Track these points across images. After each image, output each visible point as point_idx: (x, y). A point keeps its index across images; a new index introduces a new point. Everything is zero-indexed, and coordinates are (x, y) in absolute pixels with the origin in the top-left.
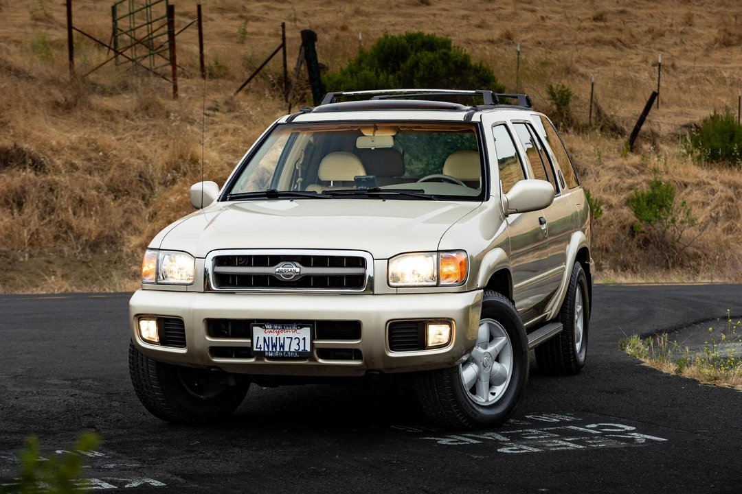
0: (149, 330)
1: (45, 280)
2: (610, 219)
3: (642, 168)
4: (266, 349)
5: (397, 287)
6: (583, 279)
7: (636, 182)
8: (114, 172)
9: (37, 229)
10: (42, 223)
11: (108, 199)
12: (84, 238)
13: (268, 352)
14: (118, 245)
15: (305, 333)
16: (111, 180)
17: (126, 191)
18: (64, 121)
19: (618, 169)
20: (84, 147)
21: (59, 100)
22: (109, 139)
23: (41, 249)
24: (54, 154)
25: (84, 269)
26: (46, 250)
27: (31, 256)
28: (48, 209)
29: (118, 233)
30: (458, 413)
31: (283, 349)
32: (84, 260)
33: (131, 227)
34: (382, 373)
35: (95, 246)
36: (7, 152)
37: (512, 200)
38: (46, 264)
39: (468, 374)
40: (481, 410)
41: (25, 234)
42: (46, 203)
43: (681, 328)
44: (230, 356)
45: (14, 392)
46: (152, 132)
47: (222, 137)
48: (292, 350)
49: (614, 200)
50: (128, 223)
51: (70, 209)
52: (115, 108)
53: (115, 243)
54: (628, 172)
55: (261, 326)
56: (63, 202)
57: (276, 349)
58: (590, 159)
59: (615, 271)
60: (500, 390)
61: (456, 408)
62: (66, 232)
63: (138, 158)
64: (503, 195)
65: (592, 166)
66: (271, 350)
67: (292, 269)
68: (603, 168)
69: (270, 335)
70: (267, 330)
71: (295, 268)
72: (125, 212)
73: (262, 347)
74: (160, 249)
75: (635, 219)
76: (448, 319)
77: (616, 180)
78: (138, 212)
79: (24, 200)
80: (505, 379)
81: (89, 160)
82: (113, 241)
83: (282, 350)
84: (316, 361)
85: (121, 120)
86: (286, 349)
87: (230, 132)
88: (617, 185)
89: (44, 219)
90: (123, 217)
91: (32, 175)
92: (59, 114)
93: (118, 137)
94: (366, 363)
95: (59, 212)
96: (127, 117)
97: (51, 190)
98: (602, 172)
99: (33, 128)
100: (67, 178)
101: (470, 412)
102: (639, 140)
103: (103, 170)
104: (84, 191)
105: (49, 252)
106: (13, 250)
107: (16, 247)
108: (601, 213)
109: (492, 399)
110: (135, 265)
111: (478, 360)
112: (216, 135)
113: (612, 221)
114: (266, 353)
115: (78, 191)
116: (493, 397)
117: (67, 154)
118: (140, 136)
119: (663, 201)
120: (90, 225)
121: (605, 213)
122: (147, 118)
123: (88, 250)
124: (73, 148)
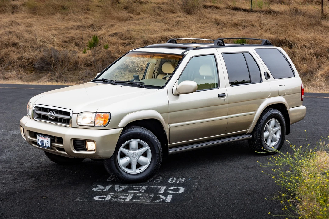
8: (317, 49)
12: (301, 71)
14: (313, 74)
16: (317, 51)
17: (321, 56)
29: (315, 70)
33: (320, 68)
35: (305, 74)
72: (319, 63)
82: (312, 72)
91: (289, 49)
99: (295, 33)
103: (314, 48)
123: (302, 75)
124: (307, 40)
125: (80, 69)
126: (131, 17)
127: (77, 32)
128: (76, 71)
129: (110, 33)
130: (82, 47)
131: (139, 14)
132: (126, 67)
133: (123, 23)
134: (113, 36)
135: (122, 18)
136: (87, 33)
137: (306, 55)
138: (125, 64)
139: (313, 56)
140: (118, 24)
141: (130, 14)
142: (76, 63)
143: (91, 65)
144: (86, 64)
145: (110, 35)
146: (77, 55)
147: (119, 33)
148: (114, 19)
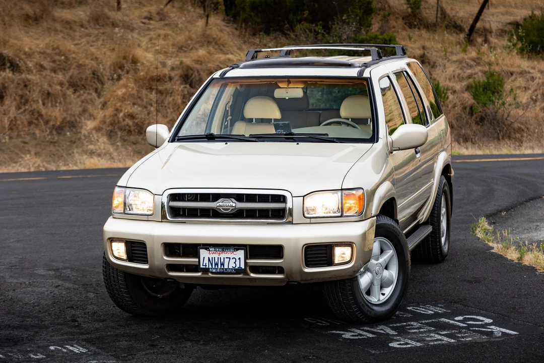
0: (119, 249)
1: (22, 157)
2: (455, 101)
3: (478, 61)
4: (210, 267)
5: (310, 218)
6: (447, 188)
7: (474, 72)
8: (73, 72)
9: (15, 117)
10: (19, 112)
11: (69, 92)
12: (51, 123)
13: (212, 268)
14: (78, 128)
15: (241, 254)
16: (71, 77)
17: (83, 86)
18: (34, 30)
19: (460, 62)
20: (49, 51)
21: (30, 14)
22: (69, 45)
23: (18, 132)
24: (27, 58)
25: (52, 148)
26: (22, 133)
27: (11, 138)
28: (24, 101)
29: (78, 120)
30: (357, 311)
31: (224, 267)
32: (51, 140)
33: (87, 114)
34: (299, 283)
35: (60, 129)
37: (395, 140)
38: (22, 144)
39: (364, 280)
40: (375, 308)
41: (6, 121)
42: (22, 97)
43: (516, 207)
44: (182, 271)
45: (11, 283)
46: (102, 38)
47: (156, 41)
48: (230, 267)
49: (458, 86)
50: (85, 111)
51: (40, 101)
52: (74, 19)
53: (75, 127)
54: (467, 64)
55: (206, 249)
56: (35, 95)
57: (218, 267)
58: (438, 54)
59: (459, 143)
60: (388, 291)
61: (355, 308)
63: (92, 59)
64: (388, 136)
65: (440, 60)
66: (214, 267)
67: (230, 204)
68: (448, 61)
69: (213, 256)
70: (211, 252)
71: (231, 203)
72: (83, 102)
73: (207, 265)
74: (126, 187)
75: (473, 101)
76: (350, 242)
77: (458, 71)
79: (4, 94)
80: (392, 283)
81: (54, 61)
82: (73, 125)
83: (222, 267)
84: (248, 274)
85: (77, 28)
86: (226, 267)
87: (162, 37)
88: (459, 75)
89: (20, 108)
90: (81, 106)
91: (10, 75)
92: (30, 24)
93: (76, 42)
94: (287, 277)
95: (32, 103)
96: (82, 26)
97: (26, 86)
98: (448, 64)
100: (38, 76)
101: (367, 310)
102: (474, 35)
103: (64, 69)
104: (50, 86)
105: (24, 135)
108: (448, 98)
109: (383, 299)
110: (91, 144)
111: (372, 270)
112: (151, 39)
113: (455, 104)
114: (210, 270)
115: (46, 86)
116: (384, 297)
117: (37, 58)
118: (93, 42)
119: (495, 88)
120: (56, 113)
121: (451, 97)
122: (98, 27)
123: (54, 132)
124: (41, 52)
139: (68, 88)
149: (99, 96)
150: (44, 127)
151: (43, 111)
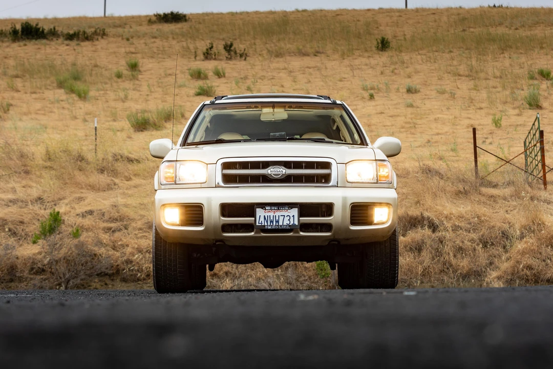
8: (484, 231)
9: (428, 266)
10: (433, 262)
11: (479, 248)
12: (459, 272)
16: (482, 236)
17: (492, 243)
18: (460, 202)
20: (468, 216)
21: (460, 190)
23: (430, 278)
26: (433, 279)
27: (422, 282)
29: (483, 269)
33: (493, 266)
35: (466, 277)
36: (416, 219)
41: (420, 269)
42: (437, 250)
50: (491, 264)
51: (451, 254)
53: (480, 275)
56: (446, 249)
62: (448, 269)
63: (504, 223)
72: (490, 256)
78: (500, 257)
79: (422, 248)
81: (470, 224)
85: (500, 201)
89: (434, 259)
90: (488, 259)
91: (429, 232)
92: (459, 197)
95: (445, 255)
96: (504, 199)
97: (441, 242)
99: (437, 205)
100: (452, 234)
103: (477, 230)
106: (411, 278)
107: (412, 277)
115: (458, 242)
120: (464, 263)
123: (461, 280)
124: (461, 217)
125: (21, 280)
126: (115, 184)
127: (10, 210)
128: (13, 283)
129: (79, 211)
130: (23, 239)
131: (129, 179)
132: (115, 271)
133: (101, 194)
134: (83, 216)
135: (98, 185)
136: (30, 213)
137: (463, 242)
138: (112, 267)
139: (478, 245)
140: (90, 196)
141: (113, 179)
142: (12, 269)
143: (43, 270)
144: (32, 269)
145: (78, 215)
146: (13, 254)
147: (95, 212)
148: (82, 188)
149: (506, 252)
150: (452, 275)
151: (454, 261)
